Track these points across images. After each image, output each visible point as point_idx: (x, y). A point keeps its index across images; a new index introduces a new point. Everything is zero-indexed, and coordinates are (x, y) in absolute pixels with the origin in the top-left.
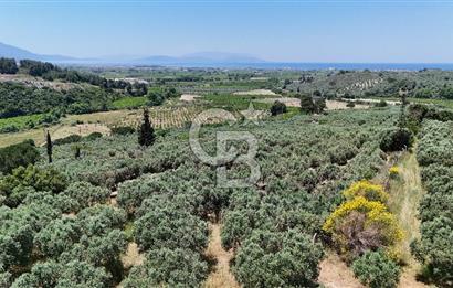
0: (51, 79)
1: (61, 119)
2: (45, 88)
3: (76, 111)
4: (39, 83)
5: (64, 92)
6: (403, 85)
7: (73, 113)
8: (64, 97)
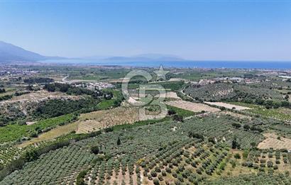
0: (70, 94)
1: (78, 117)
2: (69, 100)
3: (83, 112)
4: (66, 97)
5: (77, 101)
6: (240, 95)
7: (82, 113)
8: (78, 104)
